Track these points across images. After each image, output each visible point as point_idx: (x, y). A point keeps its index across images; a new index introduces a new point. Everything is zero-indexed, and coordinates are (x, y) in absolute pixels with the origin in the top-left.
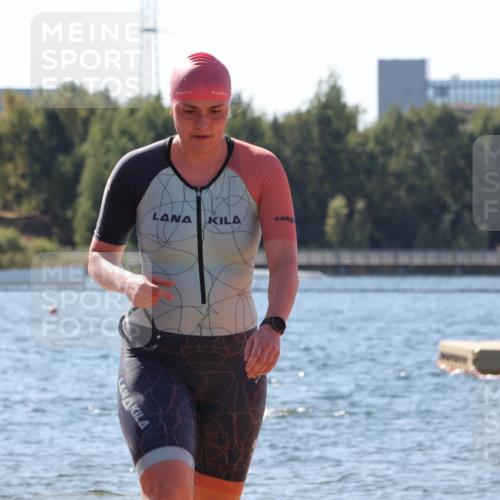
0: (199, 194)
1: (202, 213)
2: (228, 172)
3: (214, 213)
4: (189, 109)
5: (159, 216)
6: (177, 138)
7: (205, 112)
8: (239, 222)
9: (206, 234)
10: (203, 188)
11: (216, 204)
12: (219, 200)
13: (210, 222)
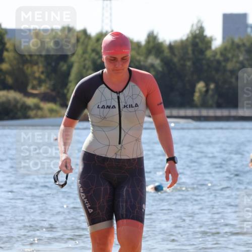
0: (118, 95)
1: (121, 104)
2: (131, 84)
3: (126, 103)
4: (113, 59)
5: (100, 106)
6: (105, 70)
7: (119, 59)
8: (138, 106)
9: (123, 113)
10: (120, 92)
11: (126, 99)
12: (128, 97)
13: (124, 107)
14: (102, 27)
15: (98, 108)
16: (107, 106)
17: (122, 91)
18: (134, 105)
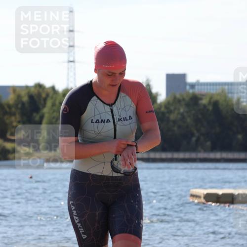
0: (111, 107)
1: (115, 117)
3: (120, 116)
5: (94, 121)
8: (132, 119)
11: (120, 111)
12: (121, 110)
13: (119, 121)
14: (68, 84)
15: (92, 122)
16: (102, 120)
17: (114, 103)
18: (128, 118)
